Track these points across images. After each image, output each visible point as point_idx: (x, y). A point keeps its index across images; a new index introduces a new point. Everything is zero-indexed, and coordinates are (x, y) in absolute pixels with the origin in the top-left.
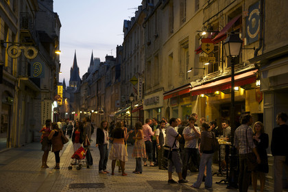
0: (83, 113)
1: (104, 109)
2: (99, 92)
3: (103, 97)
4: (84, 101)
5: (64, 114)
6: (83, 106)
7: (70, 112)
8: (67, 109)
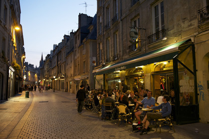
0: (46, 80)
1: (65, 75)
2: (59, 63)
3: (63, 65)
4: (46, 73)
5: (35, 82)
6: (46, 76)
7: (38, 81)
8: (37, 80)
